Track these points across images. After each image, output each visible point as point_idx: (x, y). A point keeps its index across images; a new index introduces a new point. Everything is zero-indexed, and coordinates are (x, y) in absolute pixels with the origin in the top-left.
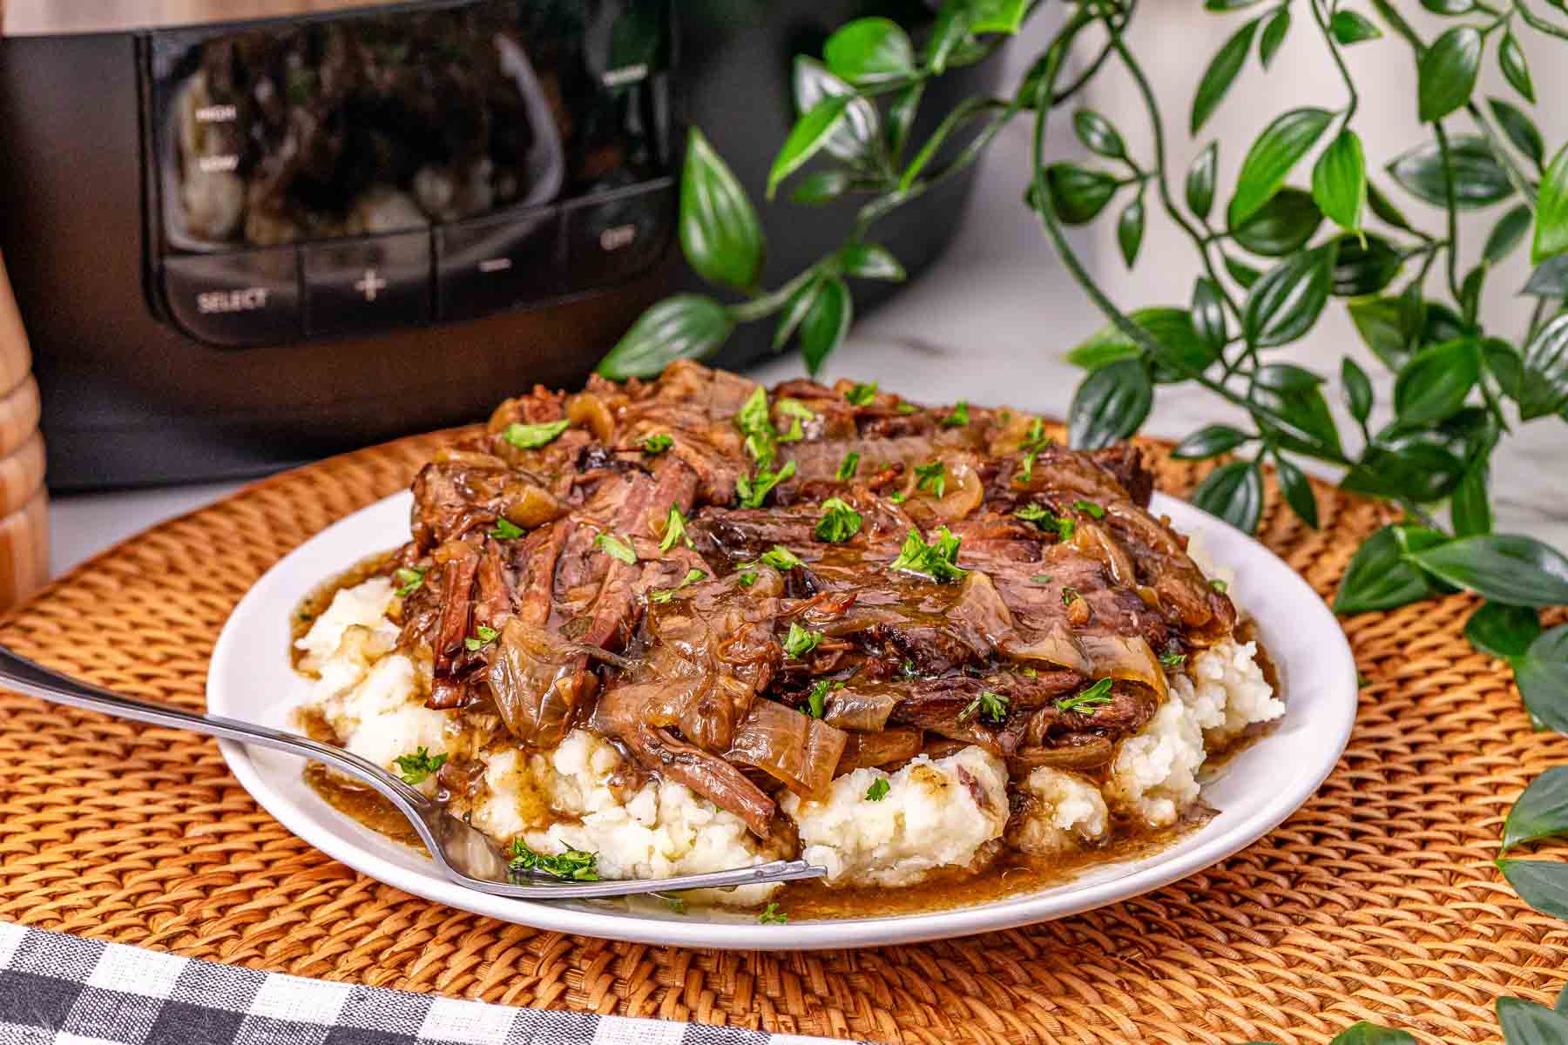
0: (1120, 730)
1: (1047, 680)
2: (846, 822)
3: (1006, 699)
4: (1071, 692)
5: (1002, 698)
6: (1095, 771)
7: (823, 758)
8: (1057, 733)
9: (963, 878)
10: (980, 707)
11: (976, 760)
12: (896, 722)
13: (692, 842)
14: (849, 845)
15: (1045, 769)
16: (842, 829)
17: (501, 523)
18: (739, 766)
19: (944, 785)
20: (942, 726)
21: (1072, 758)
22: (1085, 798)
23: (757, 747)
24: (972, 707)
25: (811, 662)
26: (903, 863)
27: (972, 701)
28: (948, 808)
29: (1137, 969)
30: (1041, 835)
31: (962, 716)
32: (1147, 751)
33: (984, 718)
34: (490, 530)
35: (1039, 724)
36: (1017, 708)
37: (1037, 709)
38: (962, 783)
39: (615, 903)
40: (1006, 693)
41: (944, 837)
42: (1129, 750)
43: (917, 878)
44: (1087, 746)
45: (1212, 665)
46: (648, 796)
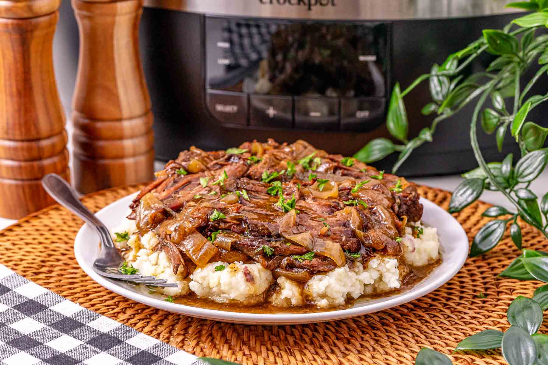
0: (313, 272)
1: (292, 247)
2: (205, 276)
3: (273, 250)
4: (301, 254)
5: (271, 249)
6: (301, 283)
7: (205, 254)
8: (291, 266)
9: (241, 305)
10: (263, 249)
11: (256, 268)
12: (234, 247)
13: (163, 272)
14: (205, 284)
15: (283, 277)
16: (204, 278)
17: (181, 169)
18: (181, 252)
19: (236, 271)
20: (250, 253)
21: (292, 276)
22: (291, 290)
23: (188, 245)
24: (259, 249)
26: (222, 295)
27: (259, 247)
28: (234, 278)
29: (289, 352)
30: (277, 299)
31: (256, 252)
32: (321, 280)
33: (264, 255)
35: (285, 262)
36: (278, 254)
37: (285, 257)
38: (242, 272)
40: (274, 248)
41: (232, 288)
42: (314, 278)
44: (299, 273)
45: (374, 263)
46: (156, 254)
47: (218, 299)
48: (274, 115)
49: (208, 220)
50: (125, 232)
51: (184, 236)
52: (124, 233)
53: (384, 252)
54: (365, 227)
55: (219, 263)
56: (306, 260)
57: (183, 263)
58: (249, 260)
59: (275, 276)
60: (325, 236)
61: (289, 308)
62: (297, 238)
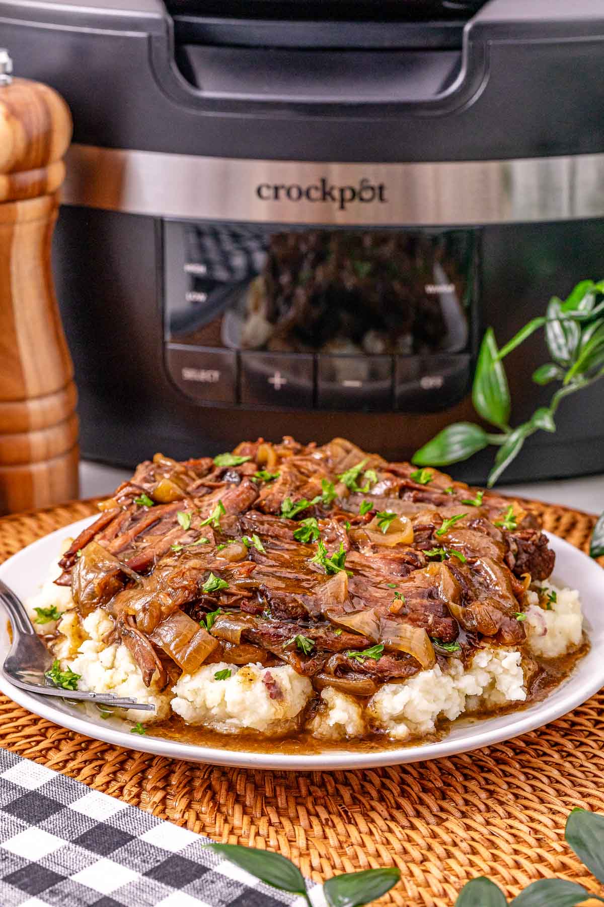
0: (381, 679)
1: (346, 637)
2: (199, 689)
3: (313, 642)
4: (360, 648)
5: (310, 641)
6: (362, 698)
7: (197, 650)
8: (344, 670)
9: (261, 738)
10: (296, 642)
11: (284, 674)
12: (246, 638)
13: (124, 681)
14: (198, 702)
15: (330, 688)
16: (196, 692)
17: (143, 497)
18: (154, 646)
19: (251, 680)
20: (274, 649)
21: (347, 686)
22: (345, 710)
23: (167, 636)
24: (290, 642)
25: (218, 598)
26: (228, 721)
27: (290, 638)
28: (248, 693)
29: (345, 816)
30: (321, 726)
31: (284, 646)
32: (395, 693)
33: (298, 651)
34: (136, 498)
35: (333, 662)
36: (320, 649)
37: (333, 654)
38: (263, 681)
39: (78, 704)
40: (315, 639)
41: (245, 709)
42: (384, 690)
43: (234, 731)
44: (359, 681)
45: (482, 659)
46: (110, 651)
47: (221, 728)
48: (282, 385)
49: (199, 591)
50: (52, 606)
51: (159, 619)
52: (49, 607)
53: (497, 639)
54: (463, 598)
55: (221, 667)
56: (369, 658)
57: (160, 666)
58: (271, 659)
59: (317, 687)
60: (399, 615)
61: (342, 741)
62: (353, 622)
